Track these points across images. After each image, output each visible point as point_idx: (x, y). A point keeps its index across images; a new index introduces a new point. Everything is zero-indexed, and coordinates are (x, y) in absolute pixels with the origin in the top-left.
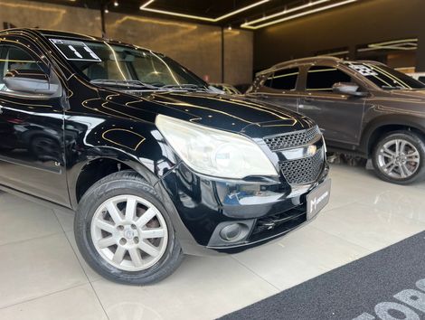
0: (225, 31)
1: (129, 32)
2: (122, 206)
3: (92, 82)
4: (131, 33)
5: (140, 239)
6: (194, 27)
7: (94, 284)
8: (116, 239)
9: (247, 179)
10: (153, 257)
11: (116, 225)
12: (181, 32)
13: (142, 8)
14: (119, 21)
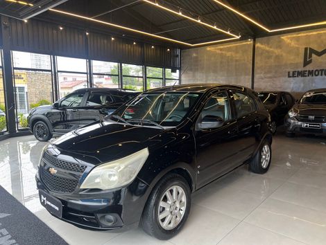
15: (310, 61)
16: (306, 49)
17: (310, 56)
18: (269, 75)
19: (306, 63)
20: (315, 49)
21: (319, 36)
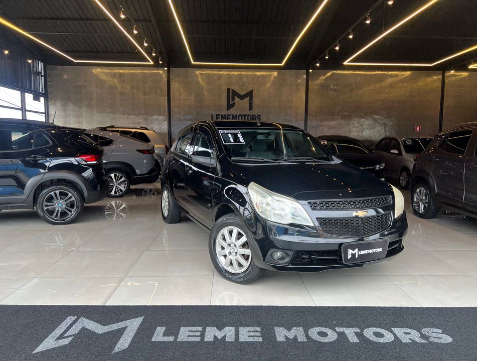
0: (447, 74)
1: (332, 87)
2: (231, 233)
3: (233, 159)
4: (333, 88)
5: (238, 254)
6: (408, 73)
7: (215, 277)
8: (227, 251)
9: (291, 225)
10: (244, 267)
11: (227, 243)
12: (390, 80)
13: (345, 63)
14: (323, 78)
15: (233, 105)
16: (228, 90)
17: (233, 99)
18: (189, 117)
19: (230, 106)
20: (238, 92)
21: (240, 77)
